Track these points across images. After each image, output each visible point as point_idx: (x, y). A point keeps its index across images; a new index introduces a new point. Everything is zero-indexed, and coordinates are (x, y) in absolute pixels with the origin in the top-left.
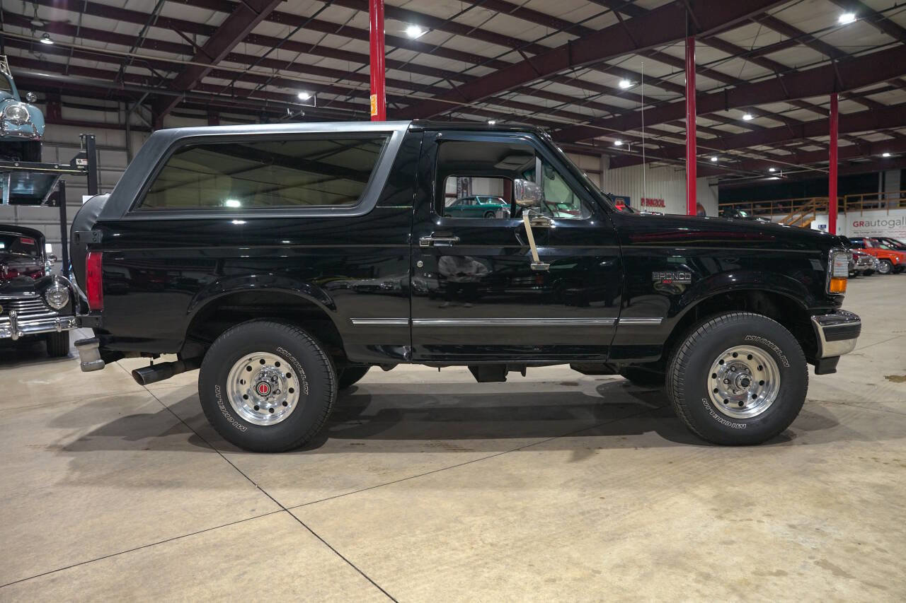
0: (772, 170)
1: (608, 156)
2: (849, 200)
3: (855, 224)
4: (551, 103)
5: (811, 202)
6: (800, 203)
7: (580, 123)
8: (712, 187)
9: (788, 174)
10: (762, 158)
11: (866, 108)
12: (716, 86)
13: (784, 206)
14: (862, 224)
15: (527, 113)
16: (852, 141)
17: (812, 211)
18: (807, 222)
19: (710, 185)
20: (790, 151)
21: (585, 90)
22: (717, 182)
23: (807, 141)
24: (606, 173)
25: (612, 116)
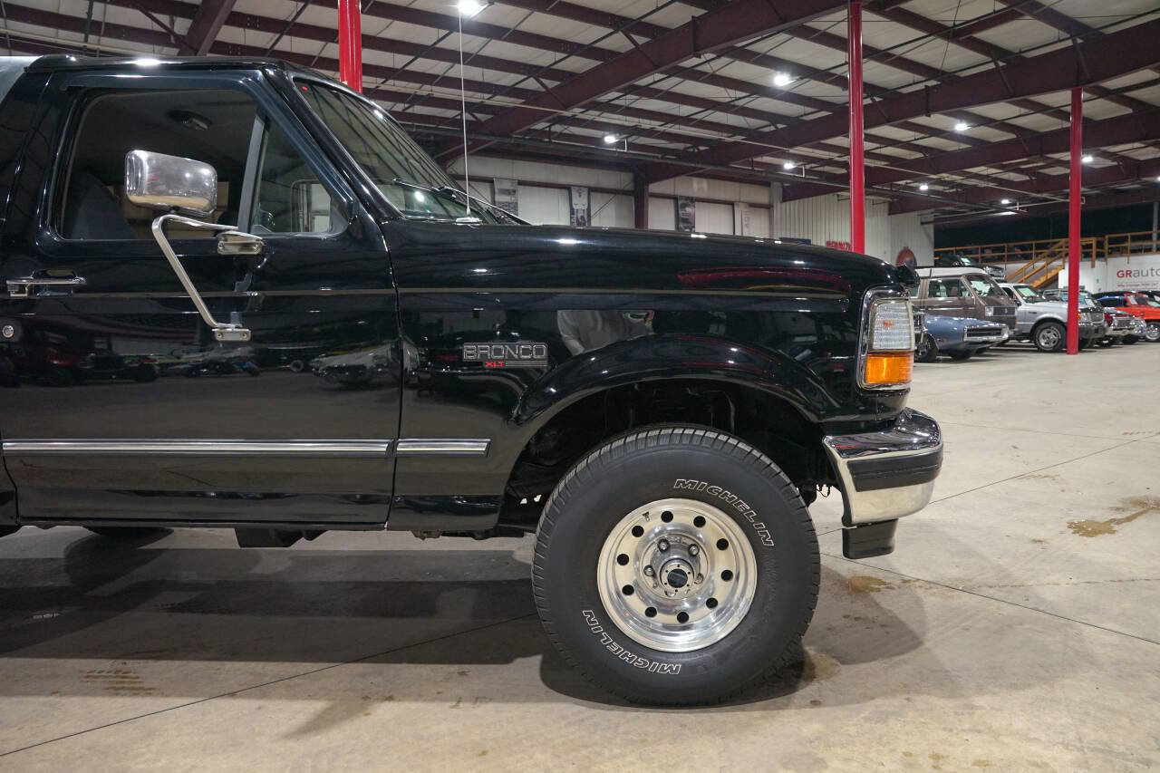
0: (1005, 202)
1: (779, 184)
2: (1111, 241)
3: (1120, 275)
4: (686, 110)
5: (1059, 244)
6: (1045, 246)
7: (729, 137)
8: (926, 226)
9: (1027, 208)
10: (991, 185)
11: (1130, 111)
12: (911, 82)
13: (1022, 250)
14: (1129, 273)
15: (655, 124)
16: (1114, 161)
17: (1061, 257)
18: (1054, 272)
19: (922, 223)
20: (1027, 174)
21: (729, 91)
22: (932, 219)
23: (1049, 161)
24: (779, 208)
25: (772, 128)
